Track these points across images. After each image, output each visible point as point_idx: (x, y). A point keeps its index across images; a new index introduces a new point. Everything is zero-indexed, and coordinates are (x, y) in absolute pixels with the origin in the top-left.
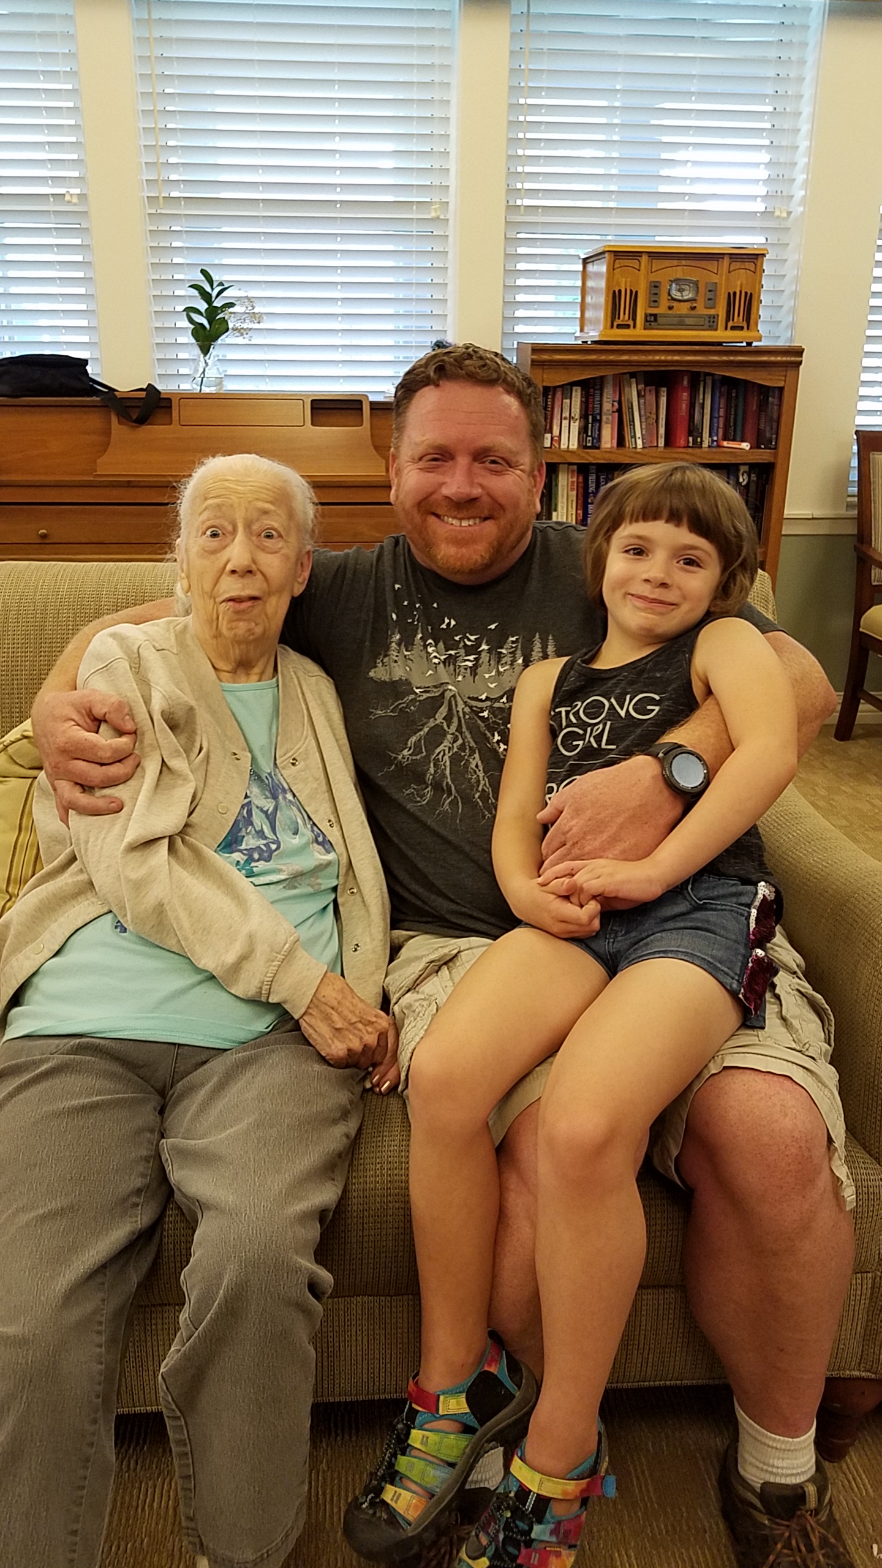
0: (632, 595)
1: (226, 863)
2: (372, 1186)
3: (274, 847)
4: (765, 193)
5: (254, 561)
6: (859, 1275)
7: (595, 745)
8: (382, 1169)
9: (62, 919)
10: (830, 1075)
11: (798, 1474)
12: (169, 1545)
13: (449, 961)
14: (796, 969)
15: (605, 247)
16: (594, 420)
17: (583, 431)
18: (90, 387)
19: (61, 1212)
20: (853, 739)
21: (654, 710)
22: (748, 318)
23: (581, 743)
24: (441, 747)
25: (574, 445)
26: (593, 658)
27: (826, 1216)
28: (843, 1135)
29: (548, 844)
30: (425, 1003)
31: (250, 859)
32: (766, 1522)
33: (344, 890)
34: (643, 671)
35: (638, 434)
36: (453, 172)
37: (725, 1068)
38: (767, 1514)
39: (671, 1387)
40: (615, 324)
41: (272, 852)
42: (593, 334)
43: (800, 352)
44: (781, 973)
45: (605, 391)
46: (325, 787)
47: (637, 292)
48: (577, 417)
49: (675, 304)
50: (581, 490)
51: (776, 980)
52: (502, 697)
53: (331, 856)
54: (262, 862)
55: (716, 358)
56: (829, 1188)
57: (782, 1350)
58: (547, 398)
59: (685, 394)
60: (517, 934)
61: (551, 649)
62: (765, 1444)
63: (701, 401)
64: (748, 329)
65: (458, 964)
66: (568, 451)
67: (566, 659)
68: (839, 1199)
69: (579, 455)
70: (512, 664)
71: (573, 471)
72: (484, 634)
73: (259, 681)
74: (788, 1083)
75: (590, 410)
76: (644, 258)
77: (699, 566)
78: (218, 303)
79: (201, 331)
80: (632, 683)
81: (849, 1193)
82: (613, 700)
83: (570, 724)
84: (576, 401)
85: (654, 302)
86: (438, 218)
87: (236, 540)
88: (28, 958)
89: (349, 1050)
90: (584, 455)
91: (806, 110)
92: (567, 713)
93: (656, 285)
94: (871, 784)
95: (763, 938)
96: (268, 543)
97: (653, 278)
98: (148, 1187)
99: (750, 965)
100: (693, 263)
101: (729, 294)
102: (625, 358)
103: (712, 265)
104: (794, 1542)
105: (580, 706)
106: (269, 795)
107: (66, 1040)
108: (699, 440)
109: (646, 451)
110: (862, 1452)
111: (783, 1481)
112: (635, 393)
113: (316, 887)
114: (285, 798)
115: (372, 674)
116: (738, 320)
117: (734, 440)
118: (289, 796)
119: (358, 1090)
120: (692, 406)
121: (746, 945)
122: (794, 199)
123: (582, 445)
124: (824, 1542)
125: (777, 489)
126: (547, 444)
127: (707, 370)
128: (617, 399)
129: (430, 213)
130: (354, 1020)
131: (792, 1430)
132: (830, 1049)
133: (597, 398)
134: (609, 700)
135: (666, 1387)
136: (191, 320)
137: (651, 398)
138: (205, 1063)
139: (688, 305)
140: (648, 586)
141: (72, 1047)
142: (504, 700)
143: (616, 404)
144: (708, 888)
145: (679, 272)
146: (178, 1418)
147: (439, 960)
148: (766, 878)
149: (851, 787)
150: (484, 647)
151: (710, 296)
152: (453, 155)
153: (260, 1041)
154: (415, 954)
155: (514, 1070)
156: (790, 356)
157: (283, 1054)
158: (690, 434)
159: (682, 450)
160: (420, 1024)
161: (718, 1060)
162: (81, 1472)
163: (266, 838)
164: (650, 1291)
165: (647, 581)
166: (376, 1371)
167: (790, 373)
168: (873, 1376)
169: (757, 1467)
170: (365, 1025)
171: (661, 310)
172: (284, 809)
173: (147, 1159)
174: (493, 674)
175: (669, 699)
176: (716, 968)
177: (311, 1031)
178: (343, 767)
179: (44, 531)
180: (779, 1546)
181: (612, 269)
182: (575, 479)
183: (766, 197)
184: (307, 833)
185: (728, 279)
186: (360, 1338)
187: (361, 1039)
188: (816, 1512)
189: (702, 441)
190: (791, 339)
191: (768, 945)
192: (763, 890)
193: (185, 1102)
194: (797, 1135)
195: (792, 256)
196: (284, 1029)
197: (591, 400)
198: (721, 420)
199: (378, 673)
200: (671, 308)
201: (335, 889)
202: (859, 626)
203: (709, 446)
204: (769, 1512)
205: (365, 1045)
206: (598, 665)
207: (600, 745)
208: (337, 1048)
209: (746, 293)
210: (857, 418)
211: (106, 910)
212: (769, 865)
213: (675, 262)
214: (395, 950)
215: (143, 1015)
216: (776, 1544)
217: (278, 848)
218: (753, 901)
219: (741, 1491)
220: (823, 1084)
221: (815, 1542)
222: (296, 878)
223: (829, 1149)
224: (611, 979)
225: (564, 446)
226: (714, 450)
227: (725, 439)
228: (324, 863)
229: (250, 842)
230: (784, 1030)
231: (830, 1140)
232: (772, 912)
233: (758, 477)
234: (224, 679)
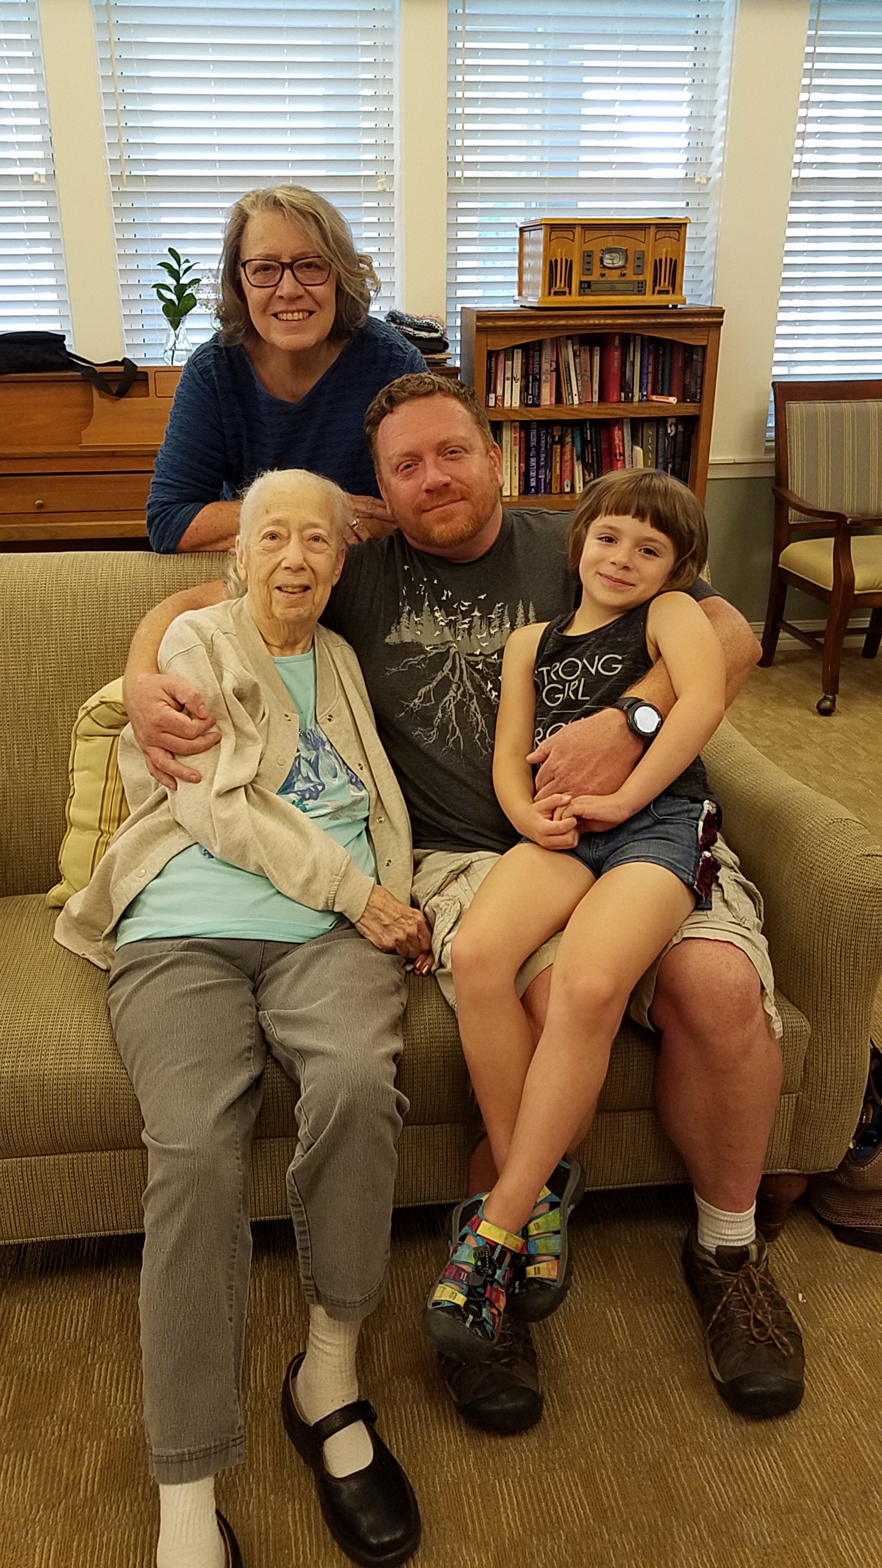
0: (601, 575)
1: (285, 802)
2: (419, 1041)
3: (320, 788)
4: (685, 161)
5: (305, 560)
6: (786, 1096)
7: (573, 698)
8: (425, 1028)
9: (158, 849)
10: (762, 941)
11: (743, 1239)
12: (268, 1323)
13: (465, 870)
14: (733, 865)
15: (542, 220)
16: (534, 379)
17: (524, 389)
18: (69, 362)
19: (199, 1064)
20: (774, 665)
21: (617, 668)
22: (673, 284)
23: (561, 696)
24: (447, 698)
25: (516, 404)
26: (568, 625)
27: (761, 1044)
28: (773, 985)
29: (540, 779)
30: (450, 902)
31: (303, 798)
32: (720, 1275)
33: (373, 821)
34: (607, 636)
35: (575, 392)
36: (397, 147)
37: (684, 939)
38: (721, 1269)
39: (646, 1187)
40: (552, 291)
41: (318, 792)
42: (533, 299)
43: (720, 313)
44: (723, 869)
45: (544, 352)
46: (354, 737)
47: (571, 261)
48: (519, 377)
49: (607, 271)
50: (523, 445)
51: (719, 874)
52: (493, 654)
53: (364, 793)
54: (311, 801)
55: (645, 321)
56: (763, 1023)
57: (730, 1146)
58: (491, 361)
59: (617, 353)
60: (520, 849)
61: (531, 614)
62: (715, 1218)
63: (632, 359)
64: (673, 293)
65: (471, 872)
66: (511, 409)
67: (546, 624)
68: (771, 1031)
69: (521, 413)
70: (500, 627)
71: (515, 427)
72: (476, 603)
73: (303, 653)
74: (731, 947)
75: (530, 370)
76: (578, 230)
77: (656, 555)
78: (184, 280)
79: (171, 307)
80: (599, 646)
81: (778, 1026)
82: (585, 661)
83: (551, 681)
84: (517, 363)
85: (588, 270)
86: (384, 191)
87: (292, 542)
88: (135, 881)
89: (397, 940)
90: (525, 413)
91: (724, 65)
92: (549, 672)
93: (589, 255)
94: (790, 706)
95: (708, 843)
96: (317, 545)
97: (587, 247)
98: (254, 1045)
99: (701, 863)
100: (622, 233)
101: (656, 261)
102: (562, 322)
103: (640, 235)
104: (741, 1286)
105: (559, 666)
106: (310, 747)
107: (178, 941)
108: (630, 395)
109: (582, 407)
110: (790, 1234)
111: (732, 1244)
112: (571, 354)
113: (354, 818)
114: (324, 749)
115: (387, 640)
116: (664, 285)
117: (662, 394)
118: (328, 747)
119: (403, 972)
120: (623, 364)
121: (696, 849)
122: (713, 165)
123: (524, 403)
124: (764, 1286)
125: (702, 441)
126: (492, 403)
127: (637, 332)
128: (555, 359)
129: (377, 186)
130: (397, 916)
131: (738, 1207)
132: (761, 924)
133: (537, 359)
134: (581, 660)
135: (641, 1187)
136: (161, 297)
137: (585, 357)
138: (285, 954)
139: (619, 272)
140: (613, 568)
141: (184, 945)
142: (495, 656)
143: (554, 364)
144: (665, 807)
145: (610, 242)
146: (300, 1205)
147: (457, 870)
148: (709, 796)
149: (772, 710)
150: (476, 613)
151: (638, 263)
152: (396, 131)
153: (326, 935)
154: (434, 867)
155: (527, 947)
156: (713, 317)
157: (347, 945)
158: (622, 390)
159: (615, 405)
160: (447, 918)
161: (679, 934)
162: (233, 1246)
163: (312, 782)
164: (629, 1113)
165: (613, 563)
166: (423, 1183)
167: (712, 333)
168: (797, 1172)
169: (713, 1237)
170: (405, 919)
171: (594, 277)
172: (324, 758)
173: (251, 1026)
174: (484, 635)
175: (630, 659)
176: (677, 867)
177: (365, 930)
178: (369, 721)
179: (40, 501)
180: (730, 1290)
181: (548, 240)
182: (518, 435)
183: (687, 164)
184: (343, 777)
185: (655, 247)
186: (410, 1158)
187: (404, 930)
188: (757, 1264)
189: (633, 396)
190: (712, 298)
191: (712, 848)
192: (707, 806)
193: (275, 984)
194: (738, 983)
195: (712, 219)
196: (343, 927)
197: (531, 361)
198: (650, 375)
199: (392, 639)
200: (603, 275)
201: (366, 819)
202: (778, 562)
203: (639, 401)
204: (722, 1267)
205: (408, 935)
206: (571, 633)
207: (577, 697)
208: (388, 941)
209: (671, 260)
210: (774, 369)
211: (194, 842)
212: (710, 785)
213: (606, 233)
214: (417, 864)
215: (236, 919)
216: (727, 1289)
217: (323, 789)
218: (700, 816)
219: (701, 1255)
220: (757, 947)
221: (757, 1283)
222: (339, 810)
223: (762, 994)
224: (597, 879)
225: (507, 404)
226: (644, 404)
227: (653, 394)
228: (359, 798)
229: (300, 786)
230: (726, 910)
231: (763, 988)
232: (714, 822)
233: (685, 429)
234: (275, 653)
